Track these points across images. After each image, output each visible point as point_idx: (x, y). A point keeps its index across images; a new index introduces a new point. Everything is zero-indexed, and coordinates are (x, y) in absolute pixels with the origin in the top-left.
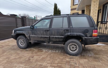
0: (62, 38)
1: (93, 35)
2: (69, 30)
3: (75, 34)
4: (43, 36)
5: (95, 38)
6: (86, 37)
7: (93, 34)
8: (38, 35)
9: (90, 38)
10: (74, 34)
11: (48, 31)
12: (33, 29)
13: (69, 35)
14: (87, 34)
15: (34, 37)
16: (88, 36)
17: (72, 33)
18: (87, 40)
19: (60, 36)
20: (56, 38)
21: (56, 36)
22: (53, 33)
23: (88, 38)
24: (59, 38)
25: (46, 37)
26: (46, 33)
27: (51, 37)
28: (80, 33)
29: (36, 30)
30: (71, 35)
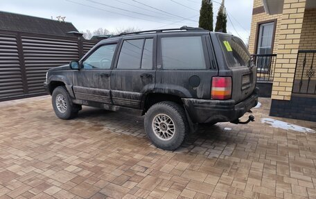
0: (136, 97)
1: (213, 94)
2: (154, 75)
3: (167, 87)
4: (97, 89)
5: (217, 104)
6: (192, 99)
7: (214, 89)
8: (88, 85)
9: (202, 103)
10: (164, 88)
11: (107, 76)
12: (78, 69)
13: (151, 91)
14: (196, 90)
15: (81, 91)
16: (199, 96)
17: (158, 85)
18: (196, 106)
19: (134, 91)
20: (124, 96)
21: (124, 92)
22: (119, 82)
23: (198, 100)
24: (129, 97)
25: (103, 94)
26: (104, 81)
27: (113, 94)
28: (177, 85)
29: (84, 72)
30: (157, 91)
